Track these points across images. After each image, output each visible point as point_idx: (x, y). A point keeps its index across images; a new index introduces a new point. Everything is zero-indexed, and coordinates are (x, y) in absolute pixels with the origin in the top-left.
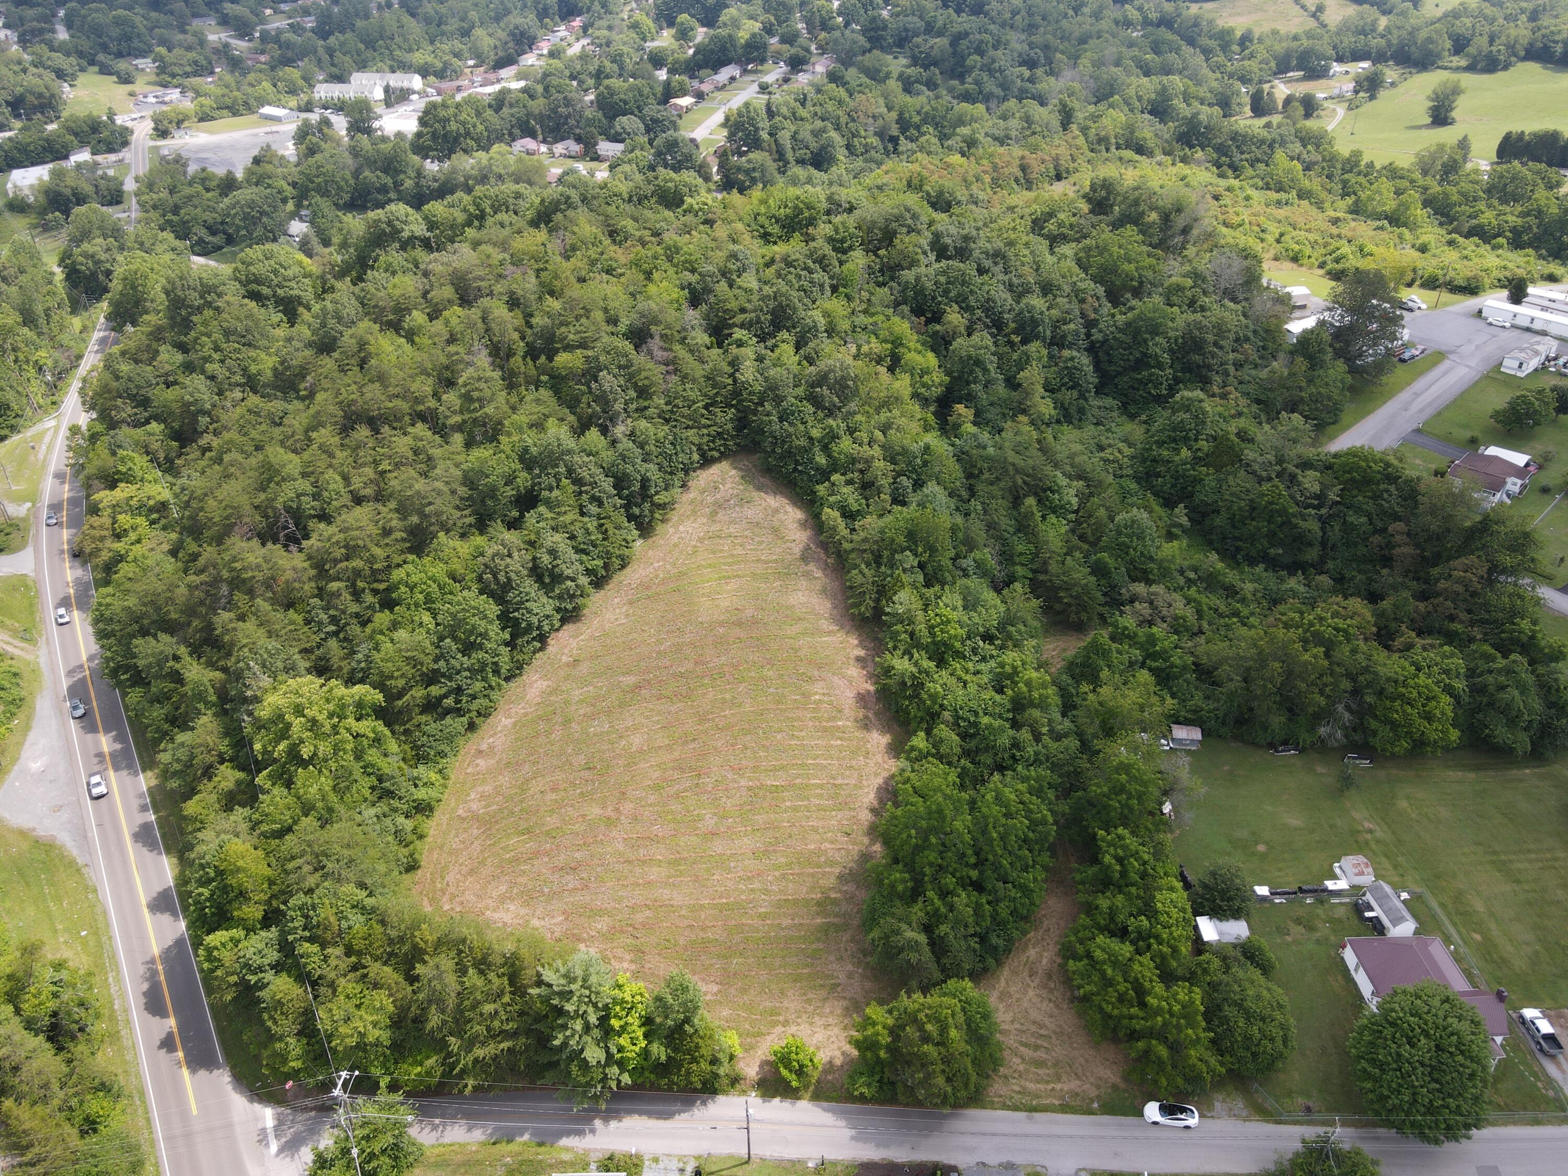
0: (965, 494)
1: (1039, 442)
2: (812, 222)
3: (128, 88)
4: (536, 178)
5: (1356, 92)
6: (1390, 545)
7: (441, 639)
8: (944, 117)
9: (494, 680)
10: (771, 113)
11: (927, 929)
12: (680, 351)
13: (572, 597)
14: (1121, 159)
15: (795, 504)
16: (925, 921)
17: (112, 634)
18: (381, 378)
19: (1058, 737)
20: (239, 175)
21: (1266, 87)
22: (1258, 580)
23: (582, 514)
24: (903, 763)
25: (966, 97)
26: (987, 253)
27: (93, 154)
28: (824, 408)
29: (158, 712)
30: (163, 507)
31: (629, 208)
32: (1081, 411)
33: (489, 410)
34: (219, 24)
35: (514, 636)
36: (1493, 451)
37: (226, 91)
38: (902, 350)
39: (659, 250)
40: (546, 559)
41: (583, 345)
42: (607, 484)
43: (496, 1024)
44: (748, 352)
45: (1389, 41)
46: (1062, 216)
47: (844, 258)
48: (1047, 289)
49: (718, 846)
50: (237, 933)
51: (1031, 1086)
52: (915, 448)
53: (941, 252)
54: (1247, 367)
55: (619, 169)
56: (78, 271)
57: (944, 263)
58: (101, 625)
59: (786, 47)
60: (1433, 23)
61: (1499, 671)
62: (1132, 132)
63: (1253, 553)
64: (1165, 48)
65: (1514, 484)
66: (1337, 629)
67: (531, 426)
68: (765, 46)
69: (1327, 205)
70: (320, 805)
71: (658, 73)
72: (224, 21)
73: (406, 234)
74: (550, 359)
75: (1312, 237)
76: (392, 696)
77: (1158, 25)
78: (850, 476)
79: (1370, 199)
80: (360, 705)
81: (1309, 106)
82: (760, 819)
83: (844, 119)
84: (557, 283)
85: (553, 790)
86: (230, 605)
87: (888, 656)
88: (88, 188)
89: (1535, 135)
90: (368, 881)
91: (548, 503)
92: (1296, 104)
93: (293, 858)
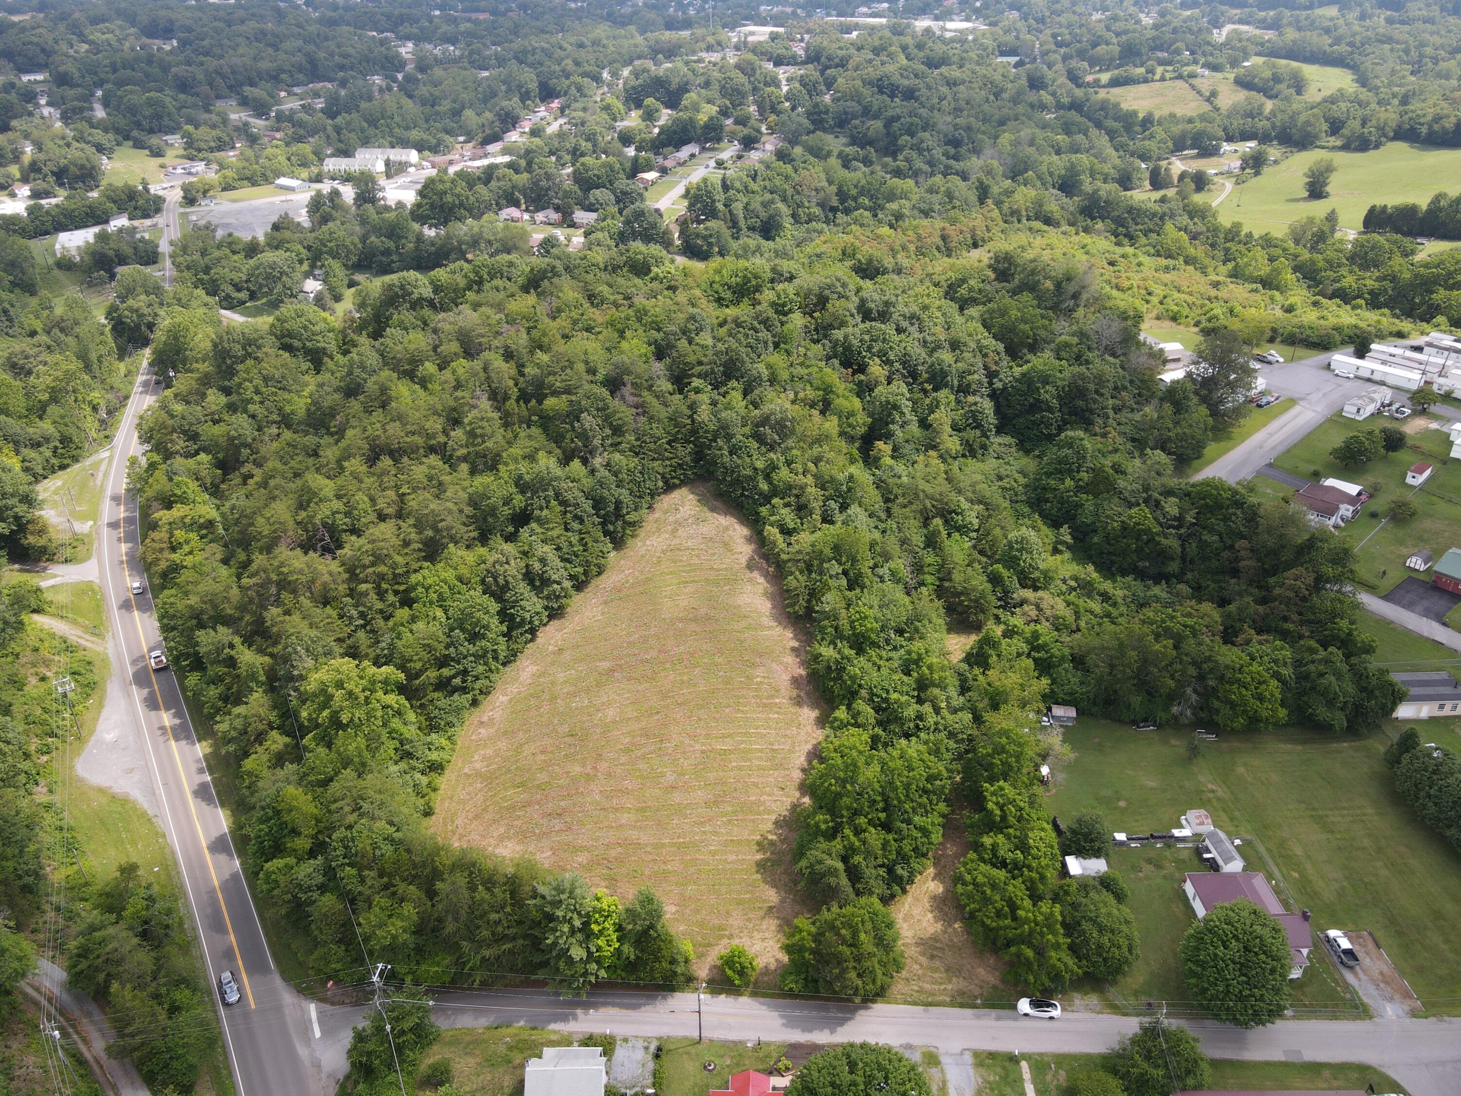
0: (883, 516)
1: (946, 473)
2: (758, 289)
3: (160, 160)
4: (521, 244)
5: (1243, 169)
6: (1237, 560)
7: (452, 629)
8: (878, 190)
9: (493, 664)
10: (726, 187)
11: (845, 859)
12: (647, 396)
13: (558, 597)
14: (1030, 229)
15: (742, 522)
16: (843, 852)
17: (173, 628)
18: (400, 418)
19: (955, 711)
20: (261, 239)
21: (1164, 163)
22: (1128, 588)
23: (567, 530)
24: (828, 731)
25: (898, 173)
26: (904, 316)
27: (130, 219)
28: (766, 444)
29: (213, 692)
30: (210, 524)
31: (605, 276)
32: (984, 447)
33: (489, 444)
34: (239, 104)
35: (510, 629)
36: (1331, 482)
37: (246, 164)
38: (832, 396)
39: (631, 312)
40: (537, 566)
41: (568, 391)
42: (587, 506)
43: (500, 929)
44: (704, 398)
45: (1273, 124)
46: (972, 282)
47: (784, 319)
48: (955, 345)
49: (677, 797)
50: (291, 860)
51: (927, 986)
52: (841, 477)
53: (866, 314)
54: (1125, 411)
55: (593, 236)
56: (122, 323)
57: (868, 324)
58: (165, 621)
59: (739, 128)
60: (1312, 108)
61: (1320, 661)
62: (1041, 206)
63: (1125, 566)
64: (1074, 129)
65: (1346, 510)
66: (1185, 626)
67: (524, 458)
68: (721, 127)
69: (1210, 270)
70: (356, 760)
71: (626, 150)
72: (244, 103)
73: (415, 296)
74: (540, 402)
75: (1190, 299)
76: (412, 676)
77: (1070, 109)
78: (787, 500)
79: (1248, 265)
80: (386, 682)
81: (1200, 182)
82: (712, 776)
83: (790, 192)
84: (546, 340)
85: (542, 752)
86: (278, 602)
87: (817, 645)
88: (128, 250)
89: (1396, 208)
90: (396, 820)
91: (539, 520)
92: (1188, 180)
93: (335, 801)
